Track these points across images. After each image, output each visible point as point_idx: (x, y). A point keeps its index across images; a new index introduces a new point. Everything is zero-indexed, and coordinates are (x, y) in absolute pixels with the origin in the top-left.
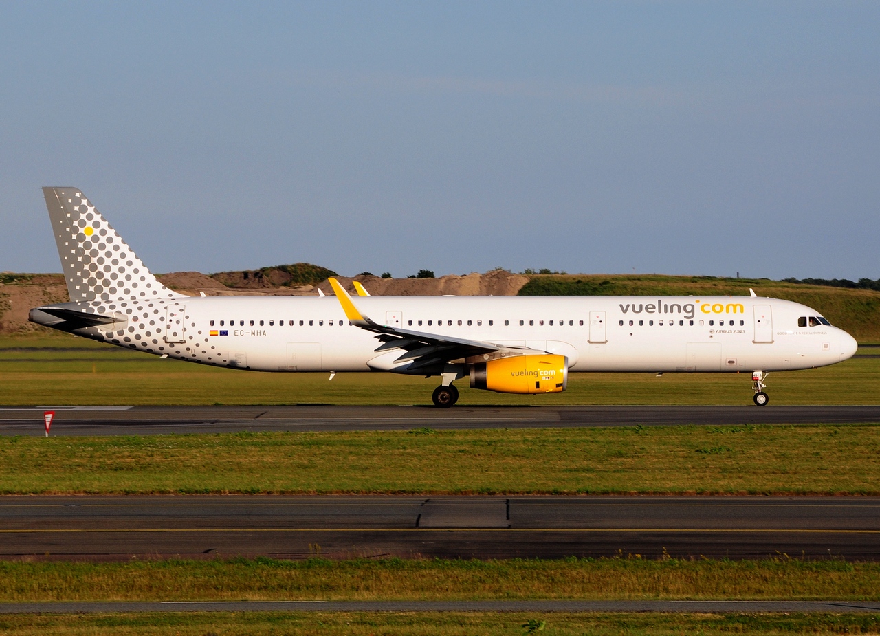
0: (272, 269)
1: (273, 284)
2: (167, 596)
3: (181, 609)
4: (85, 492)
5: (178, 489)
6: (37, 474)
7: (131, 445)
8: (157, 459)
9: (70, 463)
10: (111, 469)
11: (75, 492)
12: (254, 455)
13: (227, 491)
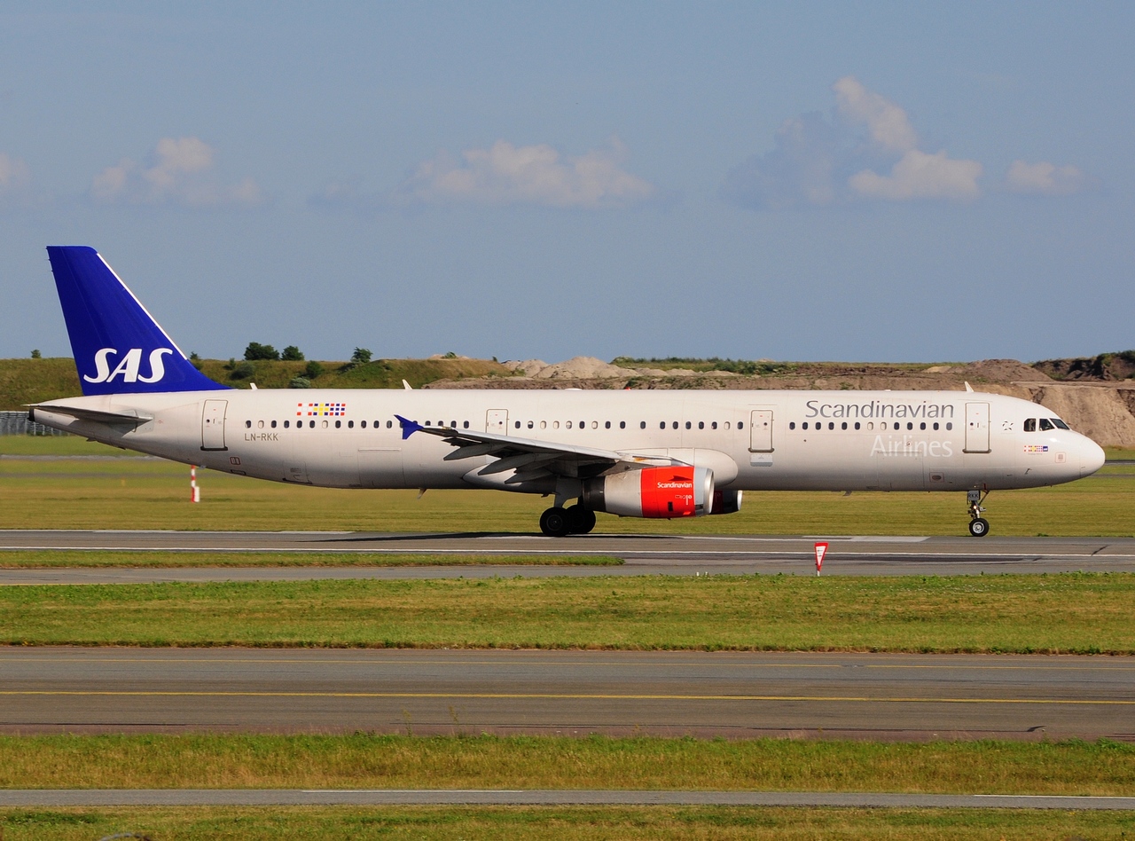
0: (1115, 356)
1: (1116, 377)
2: (980, 787)
3: (1001, 805)
4: (867, 648)
5: (991, 647)
6: (806, 624)
7: (928, 587)
8: (963, 606)
9: (850, 611)
10: (904, 619)
11: (854, 649)
12: (1092, 603)
13: (1056, 649)
